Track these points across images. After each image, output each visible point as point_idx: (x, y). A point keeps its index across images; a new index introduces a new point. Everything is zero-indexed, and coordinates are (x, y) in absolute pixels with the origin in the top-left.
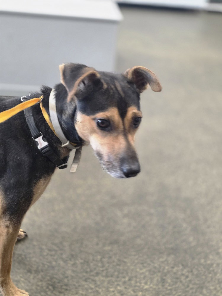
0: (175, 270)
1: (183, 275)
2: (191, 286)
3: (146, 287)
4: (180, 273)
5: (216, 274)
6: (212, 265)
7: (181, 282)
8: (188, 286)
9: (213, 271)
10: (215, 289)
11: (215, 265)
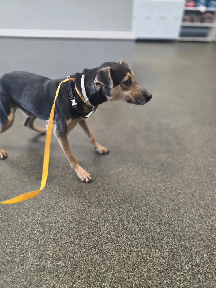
0: (168, 160)
1: (172, 163)
2: (177, 168)
3: (154, 168)
4: (171, 162)
5: (190, 163)
6: (188, 159)
7: (172, 166)
8: (175, 168)
9: (189, 161)
10: (190, 169)
11: (189, 159)
